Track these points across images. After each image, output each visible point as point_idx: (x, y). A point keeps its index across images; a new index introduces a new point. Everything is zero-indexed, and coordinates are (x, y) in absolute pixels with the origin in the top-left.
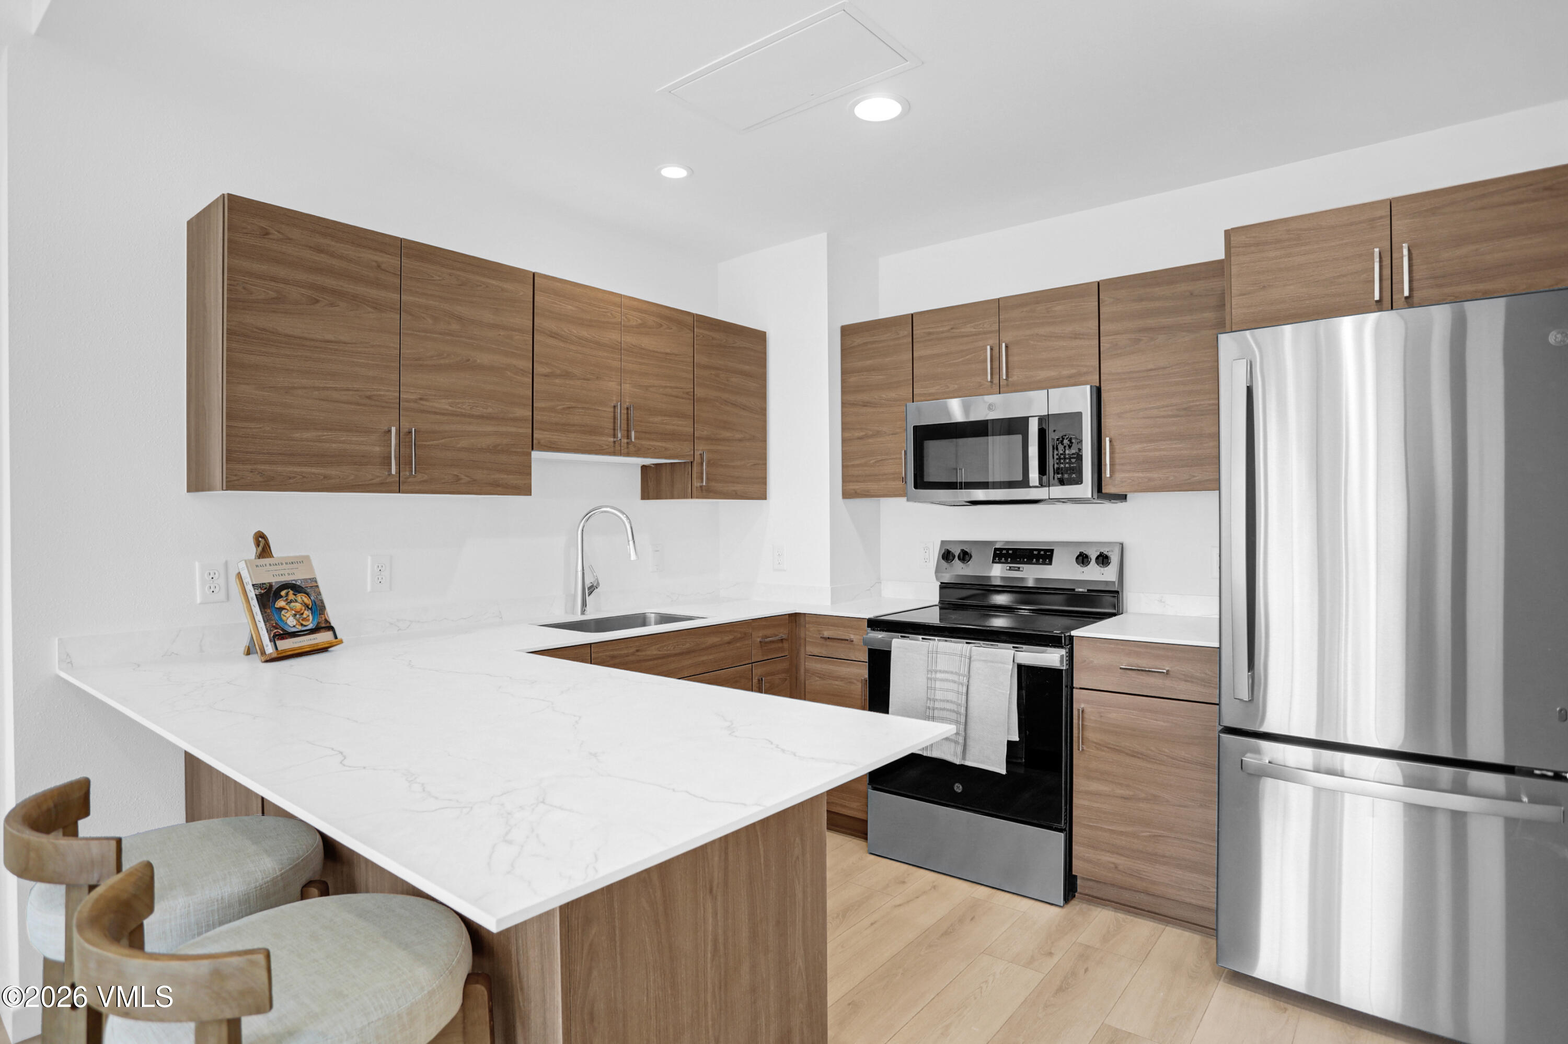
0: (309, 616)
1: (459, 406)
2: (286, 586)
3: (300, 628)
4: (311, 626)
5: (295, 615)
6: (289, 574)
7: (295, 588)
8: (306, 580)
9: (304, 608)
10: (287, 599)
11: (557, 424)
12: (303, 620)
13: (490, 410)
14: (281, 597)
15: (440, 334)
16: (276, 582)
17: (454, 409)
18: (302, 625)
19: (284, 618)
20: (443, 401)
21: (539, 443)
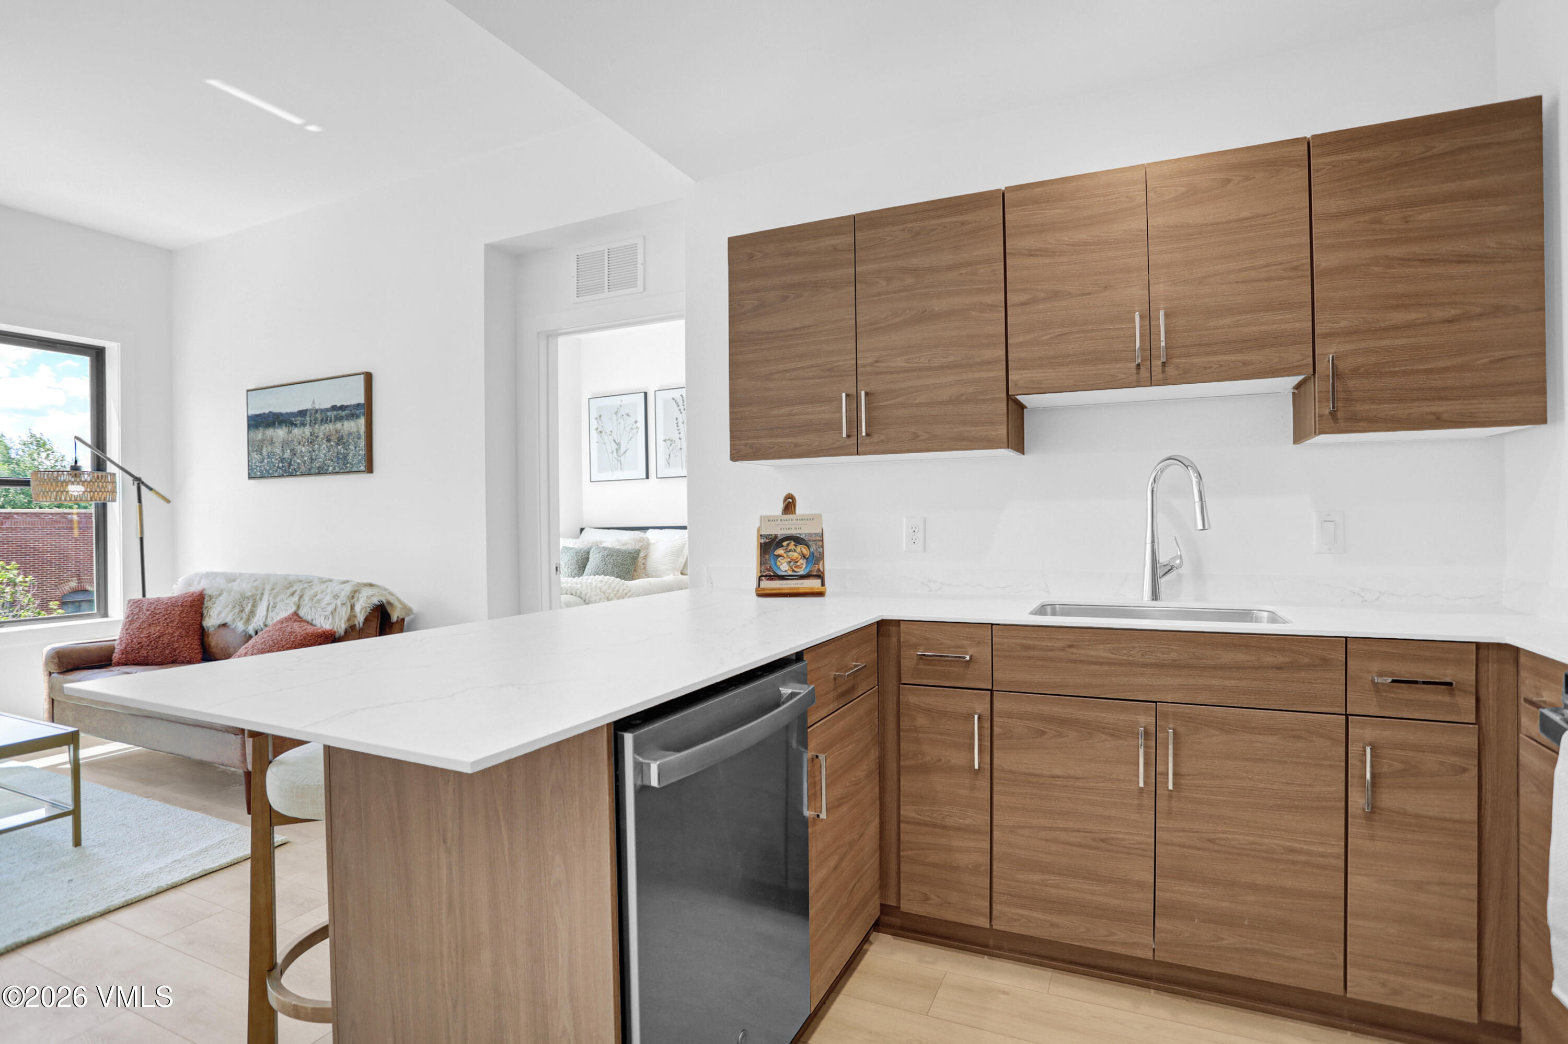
0: (802, 564)
1: (916, 360)
2: (788, 538)
3: (791, 573)
4: (802, 573)
5: (790, 562)
6: (795, 529)
7: (798, 540)
8: (810, 535)
9: (800, 557)
10: (787, 549)
11: (1040, 358)
12: (795, 567)
13: (951, 358)
14: (783, 546)
15: (894, 292)
16: (781, 535)
17: (911, 365)
18: (793, 571)
19: (779, 564)
20: (899, 359)
21: (1016, 385)
